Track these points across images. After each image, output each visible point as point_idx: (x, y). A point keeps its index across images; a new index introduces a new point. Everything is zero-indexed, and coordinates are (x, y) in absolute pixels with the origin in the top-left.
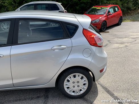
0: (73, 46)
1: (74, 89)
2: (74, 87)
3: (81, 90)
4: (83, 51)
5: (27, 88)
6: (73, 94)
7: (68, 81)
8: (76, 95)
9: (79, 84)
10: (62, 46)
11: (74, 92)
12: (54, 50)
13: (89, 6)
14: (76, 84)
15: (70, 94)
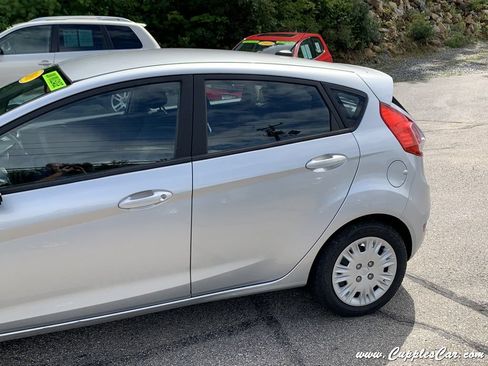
0: (364, 156)
1: (359, 287)
2: (359, 279)
3: (376, 288)
4: (389, 168)
5: (228, 296)
6: (355, 302)
7: (345, 262)
8: (363, 304)
9: (371, 270)
10: (335, 157)
11: (357, 295)
12: (312, 169)
13: (221, 35)
14: (364, 272)
15: (348, 302)
